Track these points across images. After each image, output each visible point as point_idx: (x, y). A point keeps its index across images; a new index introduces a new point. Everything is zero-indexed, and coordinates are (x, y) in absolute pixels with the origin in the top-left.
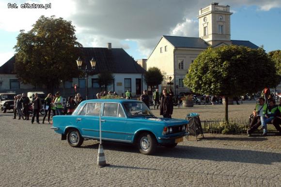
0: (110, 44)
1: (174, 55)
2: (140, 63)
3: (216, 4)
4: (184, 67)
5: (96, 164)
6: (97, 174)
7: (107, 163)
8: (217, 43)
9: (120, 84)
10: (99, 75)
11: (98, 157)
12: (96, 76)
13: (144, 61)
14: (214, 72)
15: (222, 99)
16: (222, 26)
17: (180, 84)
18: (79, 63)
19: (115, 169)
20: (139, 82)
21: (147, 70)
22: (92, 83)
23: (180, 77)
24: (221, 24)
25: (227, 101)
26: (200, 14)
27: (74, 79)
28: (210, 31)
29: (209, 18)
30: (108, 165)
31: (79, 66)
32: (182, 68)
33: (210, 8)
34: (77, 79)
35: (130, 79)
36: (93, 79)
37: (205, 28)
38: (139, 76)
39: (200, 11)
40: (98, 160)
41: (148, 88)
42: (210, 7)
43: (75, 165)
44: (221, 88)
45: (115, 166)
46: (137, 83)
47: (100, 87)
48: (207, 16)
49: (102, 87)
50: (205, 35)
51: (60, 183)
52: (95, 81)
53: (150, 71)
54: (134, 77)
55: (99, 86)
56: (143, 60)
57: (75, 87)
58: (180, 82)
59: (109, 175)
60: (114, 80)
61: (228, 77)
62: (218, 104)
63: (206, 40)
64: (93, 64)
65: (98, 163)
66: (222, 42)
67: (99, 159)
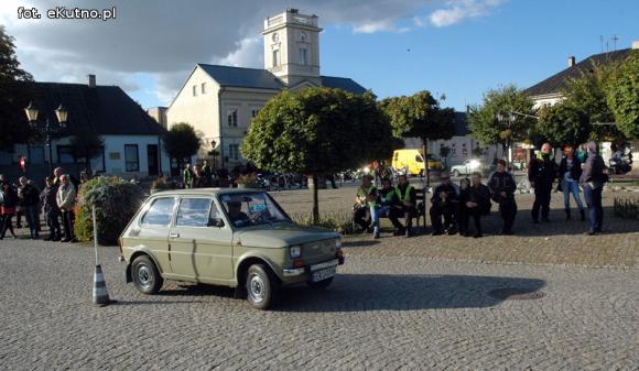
0: (92, 78)
1: (220, 101)
2: (154, 114)
3: (294, 12)
4: (239, 123)
5: (91, 302)
6: (95, 318)
7: (111, 298)
8: (297, 80)
9: (115, 156)
10: (71, 137)
11: (94, 289)
12: (65, 141)
13: (163, 110)
14: (293, 133)
15: (306, 180)
16: (305, 51)
17: (231, 154)
18: (30, 115)
19: (129, 307)
20: (153, 150)
21: (169, 128)
22: (58, 153)
23: (231, 141)
24: (304, 46)
25: (315, 182)
26: (266, 27)
27: (17, 146)
28: (284, 57)
29: (283, 35)
30: (115, 302)
31: (32, 121)
32: (235, 124)
33: (284, 18)
34: (25, 146)
35: (136, 146)
36: (59, 147)
37: (275, 52)
38: (153, 140)
39: (266, 22)
40: (94, 295)
41: (171, 162)
42: (284, 15)
43: (49, 307)
44: (305, 161)
45: (128, 303)
46: (149, 154)
47: (75, 160)
48: (279, 32)
49: (79, 161)
50: (275, 64)
51: (25, 340)
52: (63, 150)
53: (174, 129)
54: (143, 142)
55: (72, 160)
56: (160, 108)
57: (23, 163)
58: (231, 150)
59: (118, 318)
60: (103, 148)
61: (317, 142)
62: (300, 188)
63: (278, 74)
64: (61, 116)
65: (94, 300)
66: (305, 79)
67: (97, 292)
